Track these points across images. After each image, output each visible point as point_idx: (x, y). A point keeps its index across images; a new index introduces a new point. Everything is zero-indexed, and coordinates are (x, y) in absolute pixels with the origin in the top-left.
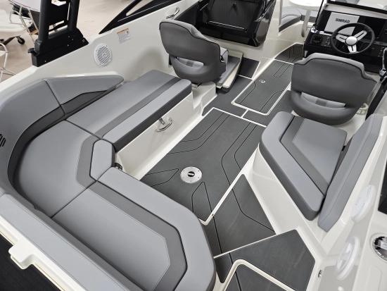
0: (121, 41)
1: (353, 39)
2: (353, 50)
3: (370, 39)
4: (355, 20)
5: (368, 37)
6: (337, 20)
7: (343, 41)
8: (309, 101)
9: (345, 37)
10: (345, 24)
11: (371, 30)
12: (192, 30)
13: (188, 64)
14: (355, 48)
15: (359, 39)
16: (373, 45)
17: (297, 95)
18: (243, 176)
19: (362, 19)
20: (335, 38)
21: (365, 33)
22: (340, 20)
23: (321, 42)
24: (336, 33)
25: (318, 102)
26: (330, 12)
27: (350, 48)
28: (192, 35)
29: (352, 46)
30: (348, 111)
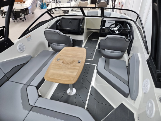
0: (28, 40)
1: (116, 29)
2: (117, 32)
3: (121, 28)
4: (114, 22)
5: (120, 27)
6: (108, 23)
7: (113, 30)
8: (108, 52)
9: (113, 28)
10: (112, 24)
11: (121, 25)
12: (59, 32)
13: (58, 45)
14: (117, 31)
15: (118, 28)
16: (123, 30)
17: (103, 51)
18: (92, 86)
19: (116, 21)
20: (110, 29)
21: (119, 26)
22: (110, 23)
23: (105, 31)
24: (110, 27)
25: (111, 52)
26: (105, 20)
27: (116, 32)
28: (59, 34)
29: (116, 31)
30: (122, 53)
